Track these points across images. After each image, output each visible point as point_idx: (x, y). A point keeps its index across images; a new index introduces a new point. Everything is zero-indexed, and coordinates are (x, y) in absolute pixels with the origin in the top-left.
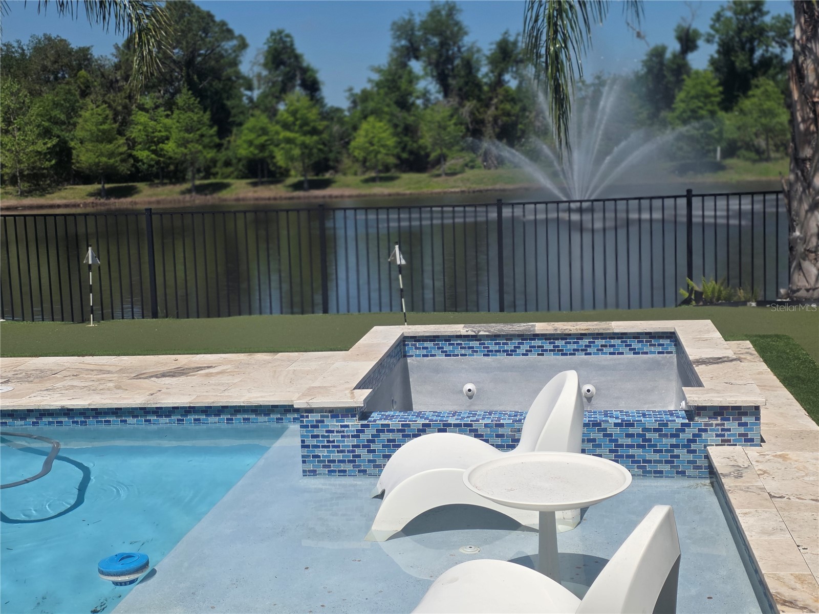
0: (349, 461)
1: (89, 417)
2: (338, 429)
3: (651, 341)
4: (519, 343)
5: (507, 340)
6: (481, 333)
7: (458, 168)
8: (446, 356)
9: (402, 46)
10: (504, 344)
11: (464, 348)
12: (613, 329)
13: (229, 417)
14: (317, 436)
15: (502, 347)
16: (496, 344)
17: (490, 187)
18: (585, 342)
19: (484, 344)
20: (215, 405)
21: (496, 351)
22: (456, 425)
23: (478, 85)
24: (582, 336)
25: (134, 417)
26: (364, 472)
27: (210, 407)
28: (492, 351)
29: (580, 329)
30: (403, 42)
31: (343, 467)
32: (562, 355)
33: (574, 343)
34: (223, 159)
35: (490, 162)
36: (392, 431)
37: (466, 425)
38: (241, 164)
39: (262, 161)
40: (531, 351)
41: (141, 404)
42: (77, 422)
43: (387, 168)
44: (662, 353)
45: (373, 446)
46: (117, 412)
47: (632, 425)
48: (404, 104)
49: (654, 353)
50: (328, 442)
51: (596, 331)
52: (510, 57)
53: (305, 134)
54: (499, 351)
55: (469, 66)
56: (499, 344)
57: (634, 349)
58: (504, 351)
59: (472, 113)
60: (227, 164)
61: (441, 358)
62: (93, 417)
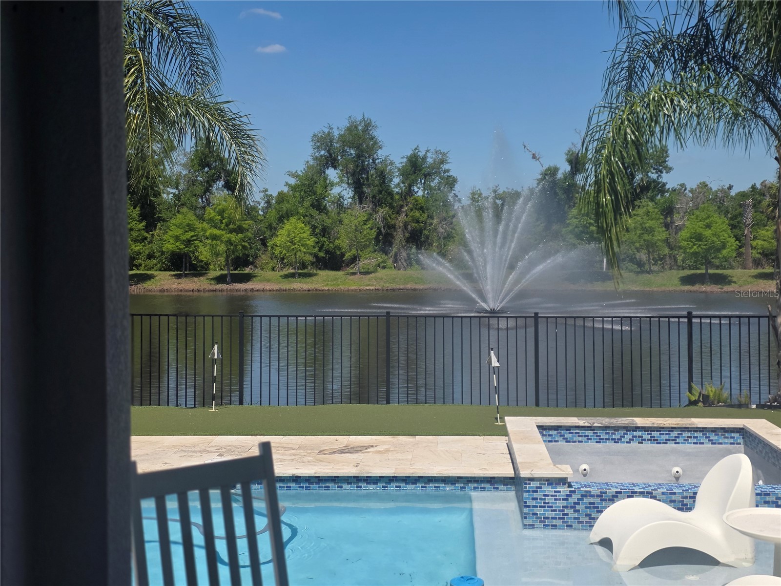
0: (560, 518)
1: (312, 483)
2: (552, 494)
3: (725, 435)
4: (624, 434)
5: (614, 430)
6: (595, 425)
7: (372, 269)
8: (567, 442)
9: (321, 156)
10: (612, 434)
11: (581, 436)
12: (697, 424)
13: (424, 485)
14: (536, 499)
15: (611, 436)
16: (606, 433)
17: (402, 287)
18: (674, 434)
19: (597, 433)
20: (414, 475)
21: (606, 439)
22: (641, 493)
23: (390, 194)
24: (672, 429)
25: (348, 483)
26: (571, 526)
27: (409, 477)
28: (602, 439)
29: (672, 424)
30: (322, 153)
31: (554, 522)
32: (658, 443)
33: (667, 434)
34: (147, 252)
35: (400, 263)
36: (593, 496)
37: (648, 493)
38: (164, 257)
39: (186, 255)
40: (633, 440)
41: (356, 473)
42: (302, 487)
43: (304, 266)
44: (733, 444)
45: (578, 507)
46: (335, 479)
47: (769, 495)
48: (319, 206)
49: (727, 443)
50: (545, 503)
51: (684, 426)
52: (420, 170)
53: (231, 232)
54: (608, 439)
55: (383, 177)
56: (608, 433)
57: (712, 440)
58: (612, 439)
59: (385, 219)
60: (150, 256)
61: (562, 443)
62: (316, 483)
